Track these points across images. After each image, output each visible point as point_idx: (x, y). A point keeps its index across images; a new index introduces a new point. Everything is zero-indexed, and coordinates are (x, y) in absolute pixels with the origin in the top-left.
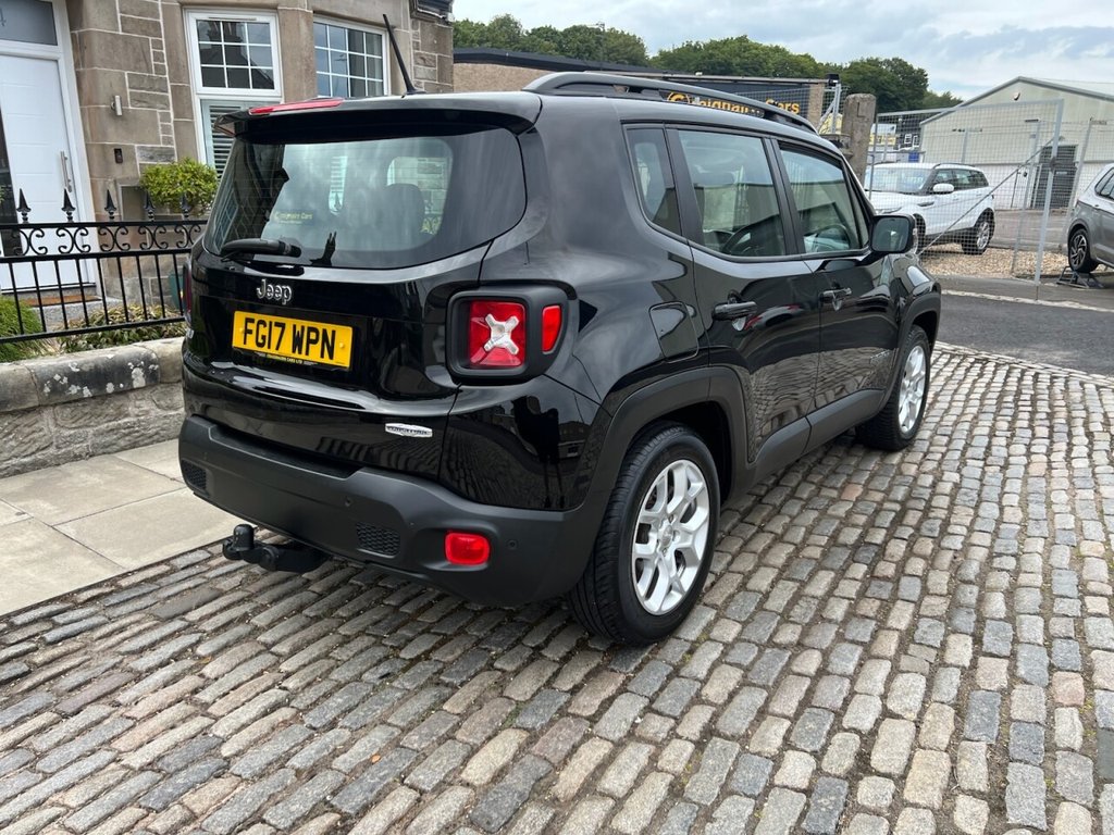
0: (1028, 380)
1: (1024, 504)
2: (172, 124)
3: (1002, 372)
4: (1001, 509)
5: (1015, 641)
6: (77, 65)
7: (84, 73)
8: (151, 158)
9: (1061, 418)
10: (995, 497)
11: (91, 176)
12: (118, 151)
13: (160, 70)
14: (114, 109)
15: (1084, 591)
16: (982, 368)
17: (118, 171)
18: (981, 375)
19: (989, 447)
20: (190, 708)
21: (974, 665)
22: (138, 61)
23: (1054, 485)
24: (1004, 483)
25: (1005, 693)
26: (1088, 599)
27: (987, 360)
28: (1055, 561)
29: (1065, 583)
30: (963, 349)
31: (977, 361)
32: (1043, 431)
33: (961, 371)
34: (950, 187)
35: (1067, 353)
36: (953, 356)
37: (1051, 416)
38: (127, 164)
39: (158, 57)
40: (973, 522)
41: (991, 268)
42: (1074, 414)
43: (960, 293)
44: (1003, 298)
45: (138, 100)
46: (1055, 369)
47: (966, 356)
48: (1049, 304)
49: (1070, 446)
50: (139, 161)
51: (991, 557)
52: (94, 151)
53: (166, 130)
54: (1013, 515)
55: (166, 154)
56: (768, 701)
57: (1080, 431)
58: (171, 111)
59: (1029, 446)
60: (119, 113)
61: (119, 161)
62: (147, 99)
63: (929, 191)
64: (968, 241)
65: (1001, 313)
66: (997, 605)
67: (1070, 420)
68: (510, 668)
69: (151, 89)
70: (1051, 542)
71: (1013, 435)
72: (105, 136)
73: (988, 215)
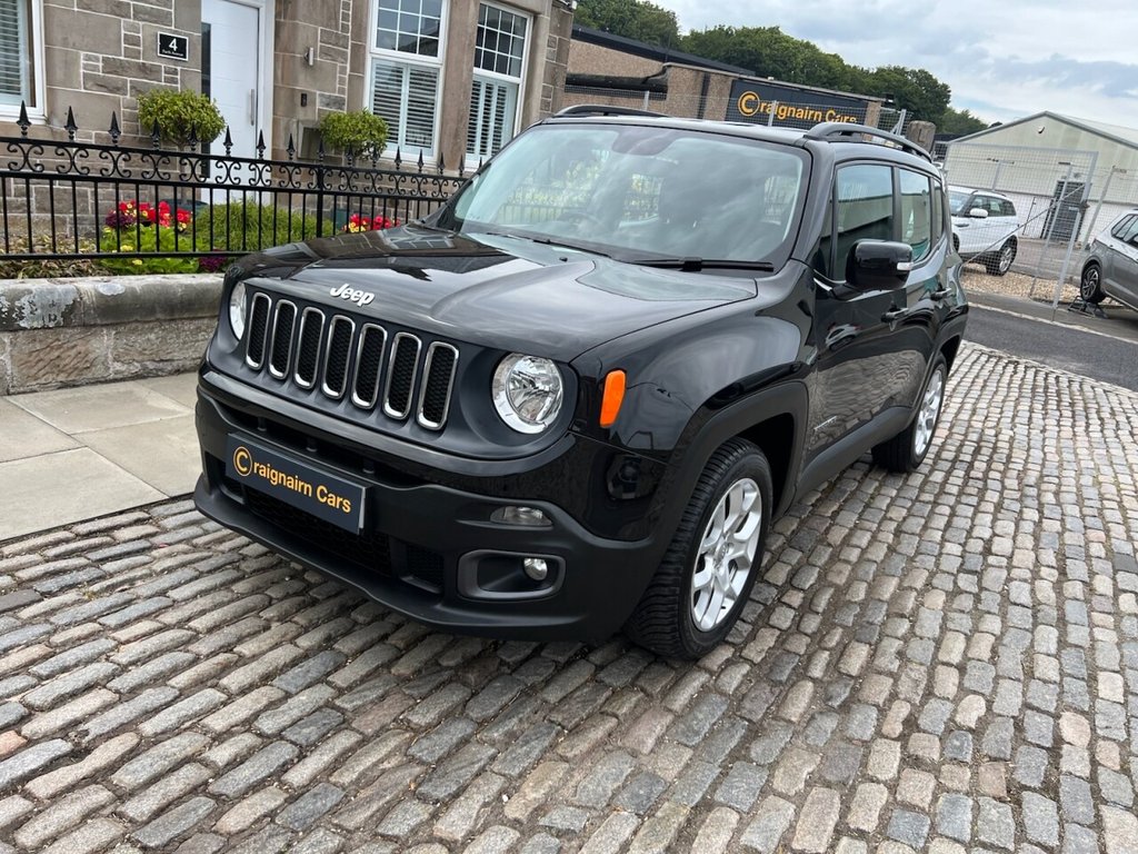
0: (1051, 380)
1: (1059, 452)
2: (347, 77)
3: (1030, 374)
4: (1045, 454)
5: (1063, 514)
6: (277, 15)
7: (284, 24)
8: (328, 105)
9: (1080, 407)
10: (1039, 445)
11: (274, 114)
12: (304, 96)
13: (345, 28)
14: (307, 59)
15: (1102, 498)
16: (1015, 368)
17: (301, 113)
18: (1015, 372)
19: (1030, 418)
21: (1040, 521)
22: (330, 19)
23: (1079, 444)
24: (1044, 439)
25: (1061, 534)
26: (1105, 502)
27: (1018, 363)
28: (1082, 481)
29: (1091, 493)
30: (998, 352)
31: (1010, 362)
32: (1067, 413)
33: (1000, 368)
34: (985, 212)
35: (1081, 365)
36: (990, 357)
37: (1072, 405)
38: (308, 108)
39: (345, 17)
40: (1027, 458)
41: (1011, 288)
42: (1089, 405)
43: (989, 308)
44: (1024, 316)
45: (325, 53)
46: (1072, 375)
47: (1000, 358)
48: (1064, 326)
49: (1088, 425)
50: (318, 106)
51: (1042, 476)
52: (282, 93)
53: (342, 81)
54: (1053, 458)
55: (339, 103)
56: (926, 522)
57: (1093, 415)
58: (348, 66)
59: (1059, 421)
60: (311, 63)
61: (303, 104)
62: (332, 53)
63: (967, 215)
64: (991, 263)
65: (1026, 328)
66: (1049, 498)
67: (1086, 409)
69: (336, 44)
70: (1079, 473)
71: (1046, 414)
72: (295, 81)
73: (1012, 242)
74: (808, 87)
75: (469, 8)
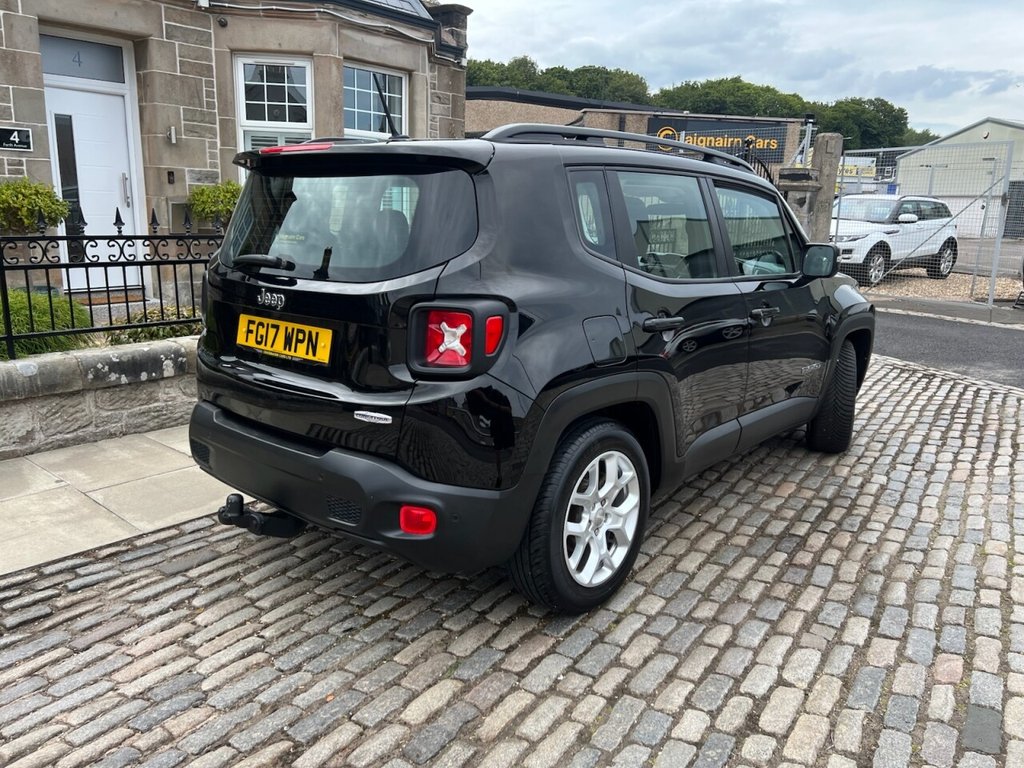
0: (969, 395)
1: (941, 506)
2: (218, 151)
3: (946, 387)
4: (920, 510)
5: (909, 625)
6: (140, 100)
7: (146, 107)
8: (199, 180)
9: (991, 431)
10: (916, 498)
11: (147, 194)
12: (171, 174)
13: (210, 105)
14: (169, 138)
15: (980, 584)
16: (928, 383)
17: (169, 191)
18: (925, 389)
19: (919, 454)
20: (181, 650)
21: (868, 644)
22: (192, 97)
23: (973, 490)
24: (927, 486)
25: (891, 670)
26: (983, 592)
27: (934, 376)
28: (959, 557)
29: (965, 577)
30: (913, 365)
31: (925, 376)
32: (972, 441)
33: (908, 385)
34: (914, 217)
35: (1010, 371)
36: (903, 371)
37: (982, 428)
38: (177, 184)
39: (210, 94)
40: (891, 520)
41: (952, 291)
42: (1005, 427)
43: (919, 314)
44: (958, 319)
45: (190, 130)
46: (996, 386)
47: (915, 371)
48: (1002, 326)
49: (995, 455)
50: (188, 181)
51: (901, 551)
52: (151, 173)
53: (213, 156)
54: (930, 515)
55: (212, 177)
56: (677, 667)
57: (1007, 442)
58: (218, 141)
59: (956, 455)
60: (174, 141)
61: (171, 182)
62: (198, 130)
63: (895, 220)
64: (932, 266)
65: (956, 333)
66: (899, 593)
67: (999, 433)
68: (455, 628)
69: (202, 121)
70: (959, 540)
71: (944, 444)
72: (160, 160)
73: (951, 243)
74: (724, 116)
75: (330, 73)
